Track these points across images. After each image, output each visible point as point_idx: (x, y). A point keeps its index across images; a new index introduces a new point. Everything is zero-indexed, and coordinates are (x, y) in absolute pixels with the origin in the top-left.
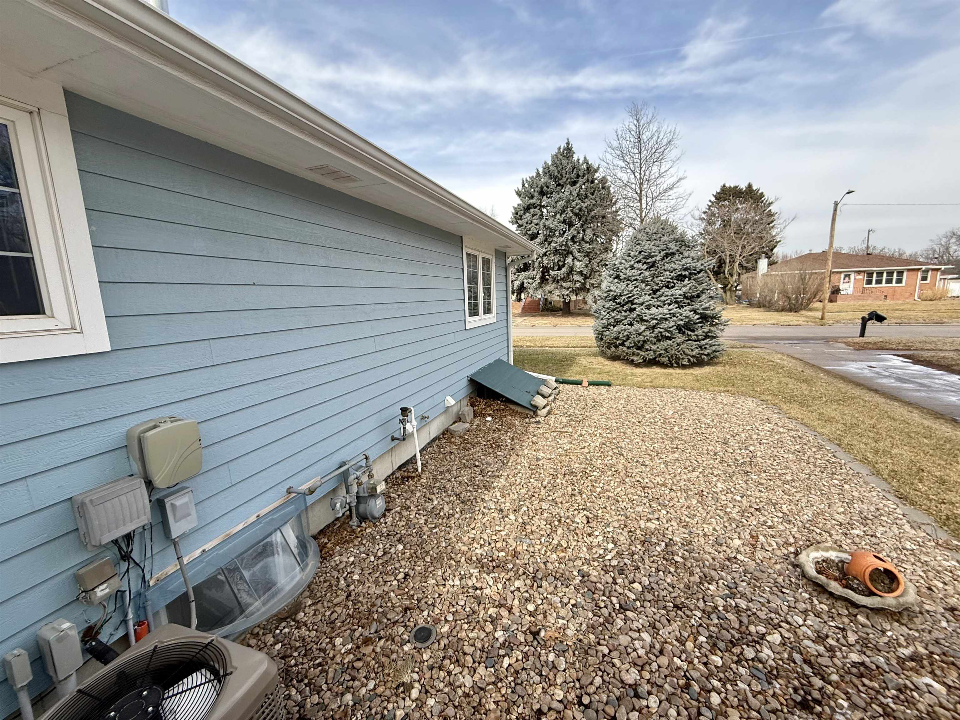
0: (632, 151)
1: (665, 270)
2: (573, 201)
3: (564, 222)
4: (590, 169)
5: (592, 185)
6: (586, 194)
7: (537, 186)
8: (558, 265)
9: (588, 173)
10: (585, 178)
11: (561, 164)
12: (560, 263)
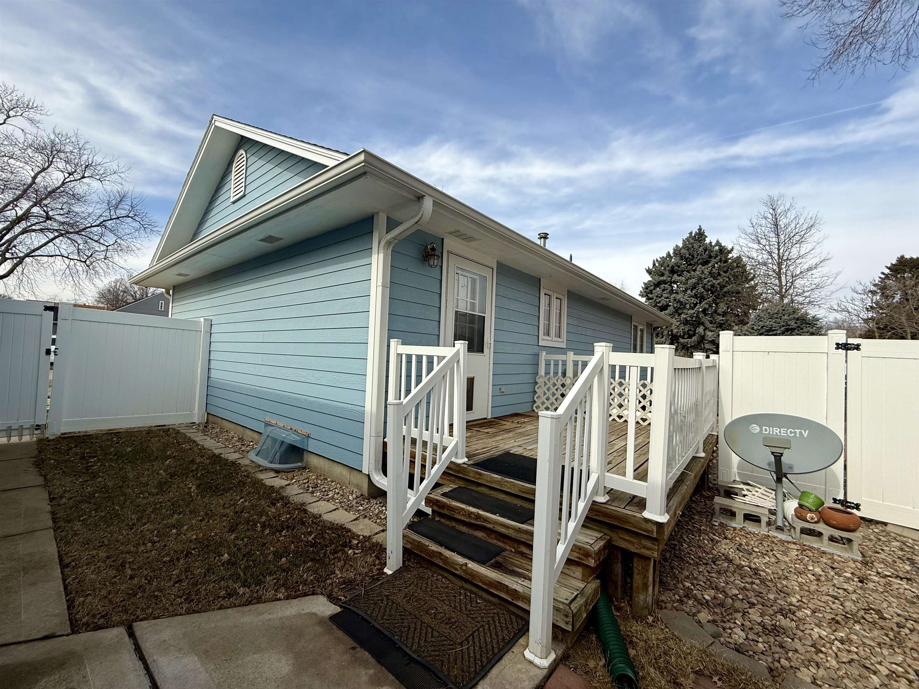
0: (769, 236)
2: (705, 279)
3: (695, 296)
4: (723, 251)
5: (725, 265)
6: (719, 273)
7: (668, 266)
8: (689, 334)
9: (721, 254)
10: (717, 258)
11: (693, 247)
12: (690, 332)
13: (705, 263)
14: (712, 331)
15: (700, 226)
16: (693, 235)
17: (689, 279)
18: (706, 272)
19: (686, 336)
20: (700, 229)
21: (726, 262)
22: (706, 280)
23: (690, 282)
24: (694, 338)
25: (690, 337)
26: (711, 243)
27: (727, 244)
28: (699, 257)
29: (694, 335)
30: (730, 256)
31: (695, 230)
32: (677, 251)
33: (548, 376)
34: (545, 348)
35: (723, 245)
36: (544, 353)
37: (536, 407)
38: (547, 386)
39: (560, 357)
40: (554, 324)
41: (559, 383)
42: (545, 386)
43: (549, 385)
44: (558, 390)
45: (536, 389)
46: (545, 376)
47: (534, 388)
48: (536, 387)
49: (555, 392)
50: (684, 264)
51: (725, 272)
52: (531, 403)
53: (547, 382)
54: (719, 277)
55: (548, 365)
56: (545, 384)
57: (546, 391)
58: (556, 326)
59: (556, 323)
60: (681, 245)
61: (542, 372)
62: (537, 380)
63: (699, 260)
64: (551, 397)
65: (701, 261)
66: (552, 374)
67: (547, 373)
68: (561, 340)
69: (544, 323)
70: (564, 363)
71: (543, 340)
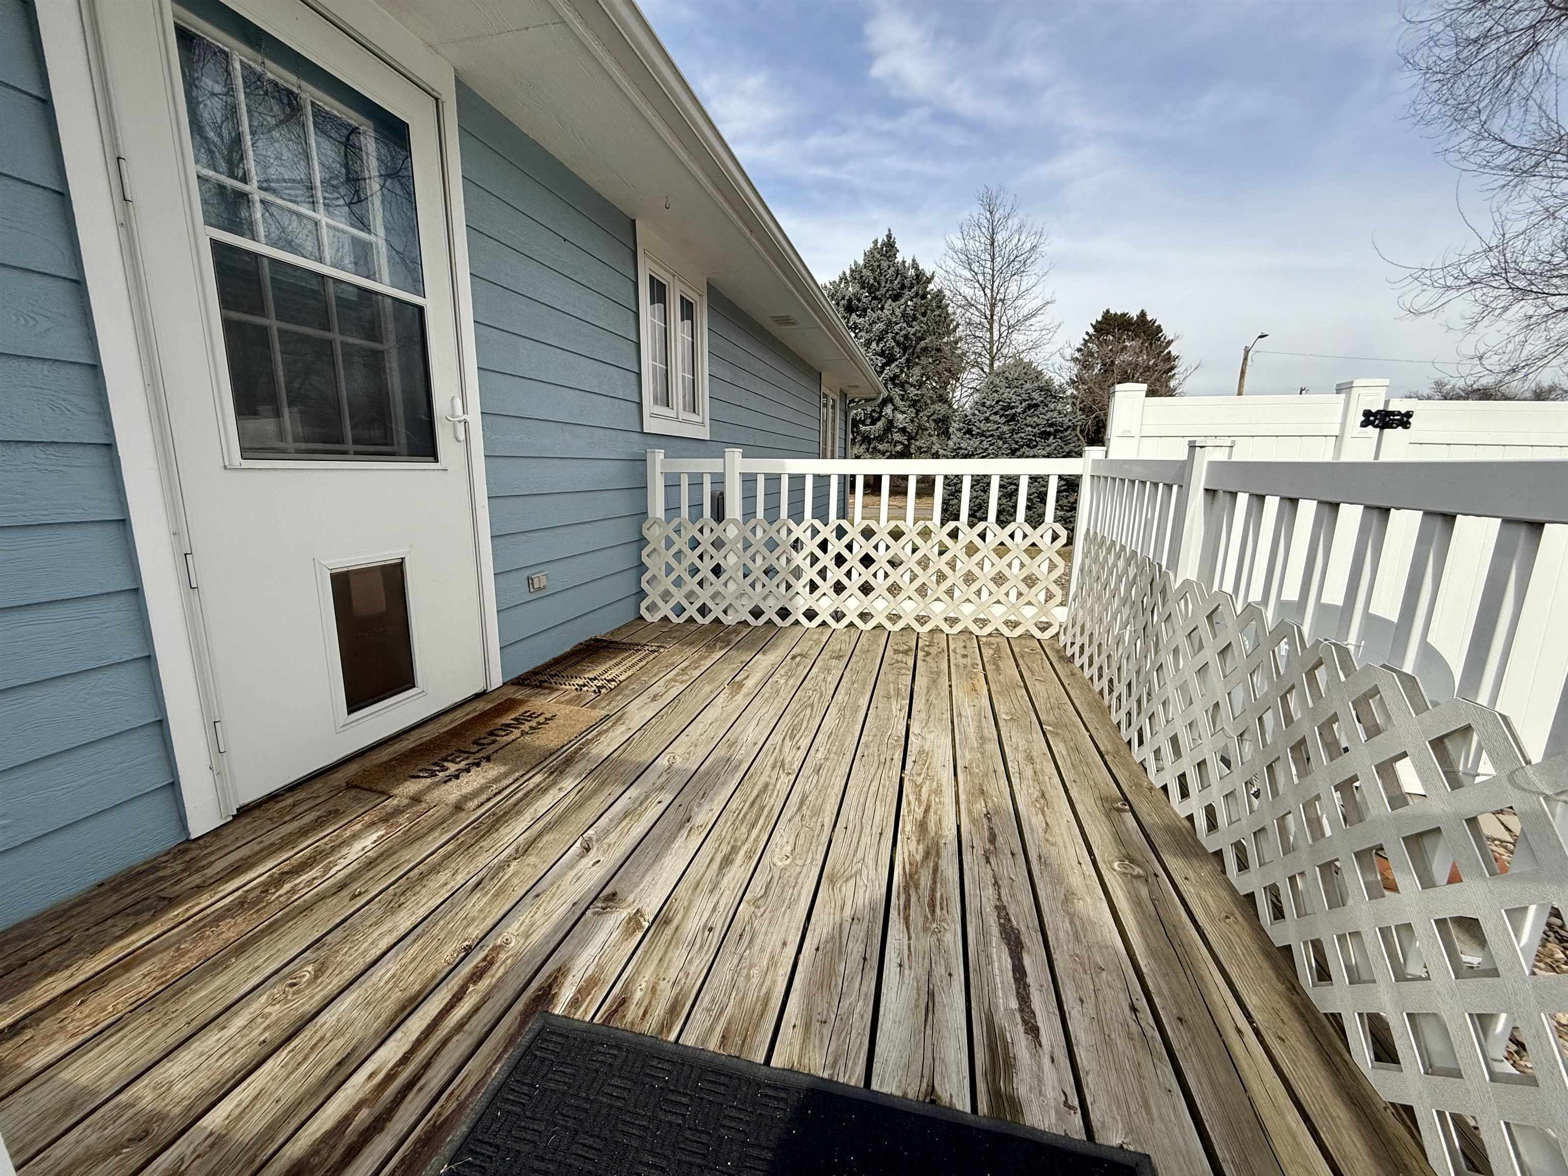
0: (983, 257)
1: (1027, 426)
2: (897, 324)
3: (882, 354)
4: (921, 279)
5: (923, 302)
6: (914, 315)
7: (843, 298)
8: (872, 417)
9: (918, 283)
10: (913, 290)
11: (879, 266)
12: (874, 414)
13: (896, 298)
14: (903, 413)
15: (889, 230)
16: (879, 245)
17: (874, 322)
18: (898, 312)
19: (868, 421)
20: (889, 236)
21: (924, 297)
22: (898, 327)
23: (875, 328)
24: (880, 424)
25: (873, 423)
26: (904, 262)
27: (927, 267)
28: (888, 285)
29: (879, 419)
30: (931, 287)
31: (882, 238)
32: (856, 273)
33: (676, 521)
34: (663, 440)
35: (920, 268)
36: (660, 455)
37: (647, 609)
38: (674, 550)
39: (707, 466)
40: (680, 373)
41: (706, 538)
42: (667, 548)
43: (681, 543)
44: (706, 558)
45: (645, 559)
46: (668, 521)
47: (640, 556)
48: (645, 553)
49: (698, 562)
50: (866, 297)
51: (924, 315)
52: (632, 600)
53: (674, 536)
54: (914, 323)
55: (672, 485)
56: (669, 543)
57: (673, 563)
58: (683, 377)
59: (684, 371)
60: (861, 262)
61: (657, 506)
62: (645, 533)
63: (888, 291)
64: (686, 577)
65: (890, 292)
66: (685, 511)
67: (672, 509)
68: (698, 419)
69: (654, 367)
70: (719, 480)
71: (653, 415)
